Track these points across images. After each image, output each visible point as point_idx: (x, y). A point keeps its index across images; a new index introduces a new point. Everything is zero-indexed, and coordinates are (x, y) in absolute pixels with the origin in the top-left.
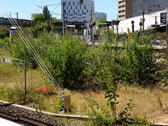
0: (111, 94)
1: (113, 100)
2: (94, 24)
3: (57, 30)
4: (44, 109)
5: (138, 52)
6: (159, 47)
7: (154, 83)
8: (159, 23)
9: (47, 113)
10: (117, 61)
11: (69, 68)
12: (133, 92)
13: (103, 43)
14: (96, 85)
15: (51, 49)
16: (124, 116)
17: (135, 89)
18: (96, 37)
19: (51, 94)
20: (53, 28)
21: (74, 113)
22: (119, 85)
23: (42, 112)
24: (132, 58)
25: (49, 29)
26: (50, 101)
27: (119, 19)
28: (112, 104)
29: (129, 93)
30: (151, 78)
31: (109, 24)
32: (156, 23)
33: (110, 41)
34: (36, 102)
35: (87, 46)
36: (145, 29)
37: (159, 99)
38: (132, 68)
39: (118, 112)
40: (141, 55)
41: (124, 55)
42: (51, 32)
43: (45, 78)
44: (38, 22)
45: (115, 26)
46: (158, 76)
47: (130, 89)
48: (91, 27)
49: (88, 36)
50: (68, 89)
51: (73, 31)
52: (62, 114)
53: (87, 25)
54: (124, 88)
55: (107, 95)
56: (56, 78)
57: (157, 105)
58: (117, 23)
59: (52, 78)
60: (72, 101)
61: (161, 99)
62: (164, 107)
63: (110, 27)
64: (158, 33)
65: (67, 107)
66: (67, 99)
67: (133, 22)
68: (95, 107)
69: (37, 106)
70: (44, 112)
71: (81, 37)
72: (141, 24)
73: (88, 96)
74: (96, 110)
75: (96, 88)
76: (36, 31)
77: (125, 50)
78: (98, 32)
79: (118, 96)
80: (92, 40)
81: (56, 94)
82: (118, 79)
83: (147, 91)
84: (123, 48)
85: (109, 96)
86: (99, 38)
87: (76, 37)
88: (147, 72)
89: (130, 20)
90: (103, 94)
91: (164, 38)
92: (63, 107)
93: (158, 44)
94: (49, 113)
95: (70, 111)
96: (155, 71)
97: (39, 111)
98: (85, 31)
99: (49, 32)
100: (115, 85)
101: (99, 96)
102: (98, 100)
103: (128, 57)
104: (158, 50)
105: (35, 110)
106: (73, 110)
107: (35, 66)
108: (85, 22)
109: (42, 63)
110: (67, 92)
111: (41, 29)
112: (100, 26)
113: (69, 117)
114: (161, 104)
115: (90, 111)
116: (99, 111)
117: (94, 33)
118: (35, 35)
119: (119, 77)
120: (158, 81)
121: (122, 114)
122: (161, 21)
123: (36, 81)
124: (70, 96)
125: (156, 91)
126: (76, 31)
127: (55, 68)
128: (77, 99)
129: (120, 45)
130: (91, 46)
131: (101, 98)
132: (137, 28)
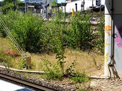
0: (60, 56)
1: (61, 60)
2: (48, 5)
3: (21, 9)
4: (12, 66)
5: (80, 26)
6: (95, 23)
7: (91, 48)
8: (95, 5)
9: (13, 69)
10: (64, 32)
11: (30, 37)
12: (76, 54)
13: (55, 20)
14: (49, 49)
15: (16, 23)
16: (69, 71)
17: (78, 52)
18: (49, 15)
19: (17, 56)
20: (18, 7)
21: (34, 69)
22: (66, 49)
23: (10, 68)
24: (75, 30)
25: (15, 8)
27: (67, 2)
28: (61, 63)
29: (73, 55)
30: (89, 45)
31: (59, 5)
32: (93, 5)
33: (60, 17)
34: (6, 62)
35: (43, 21)
36: (85, 9)
37: (94, 59)
38: (76, 37)
39: (65, 68)
40: (82, 28)
41: (69, 28)
42: (16, 11)
43: (12, 44)
44: (7, 3)
45: (63, 7)
46: (93, 43)
47: (74, 52)
48: (46, 7)
49: (44, 14)
51: (33, 10)
52: (24, 70)
53: (43, 6)
54: (70, 52)
55: (58, 56)
56: (20, 44)
57: (93, 63)
58: (65, 5)
59: (18, 44)
61: (96, 59)
62: (98, 65)
63: (60, 7)
64: (94, 12)
65: (28, 65)
66: (29, 60)
67: (76, 4)
68: (48, 65)
69: (6, 64)
70: (11, 69)
71: (39, 14)
72: (82, 6)
73: (43, 57)
74: (50, 67)
75: (49, 52)
76: (5, 10)
77: (71, 25)
78: (51, 11)
79: (65, 57)
80: (46, 17)
81: (20, 56)
82: (65, 45)
83: (85, 54)
84: (69, 23)
85: (59, 57)
86: (52, 15)
87: (35, 15)
88: (86, 40)
89: (75, 2)
90: (55, 56)
91: (99, 16)
92: (25, 65)
93: (94, 20)
94: (15, 70)
95: (31, 68)
96: (91, 40)
97: (7, 68)
98: (42, 10)
99: (15, 10)
100: (63, 49)
101: (52, 57)
102: (51, 60)
103: (72, 30)
104: (93, 25)
105: (5, 67)
106: (32, 67)
107: (4, 35)
108: (42, 3)
109: (10, 33)
111: (9, 8)
112: (53, 7)
114: (95, 63)
115: (45, 68)
116: (51, 68)
117: (48, 12)
118: (5, 12)
119: (66, 44)
120: (93, 47)
121: (68, 70)
122: (97, 4)
123: (5, 47)
124: (30, 58)
125: (92, 53)
126: (35, 10)
127: (19, 37)
128: (36, 59)
129: (67, 20)
130: (46, 21)
131: (53, 59)
132: (79, 9)
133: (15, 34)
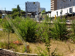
0: (47, 44)
1: (48, 47)
2: (40, 13)
3: (23, 15)
4: (17, 51)
5: (60, 25)
6: (69, 23)
7: (67, 39)
8: (69, 13)
9: (18, 53)
10: (50, 30)
11: (29, 33)
12: (57, 43)
13: (44, 22)
14: (41, 40)
15: (20, 24)
17: (58, 42)
18: (41, 19)
19: (21, 44)
20: (21, 14)
21: (31, 53)
22: (51, 40)
23: (17, 52)
24: (57, 28)
26: (20, 48)
27: (51, 11)
28: (48, 49)
29: (55, 44)
30: (66, 37)
31: (47, 13)
32: (68, 12)
33: (47, 20)
34: (14, 48)
36: (63, 15)
37: (69, 46)
38: (57, 33)
39: (51, 52)
40: (61, 27)
41: (53, 27)
43: (18, 37)
44: (15, 12)
45: (49, 14)
46: (68, 36)
47: (56, 42)
48: (39, 14)
49: (37, 18)
50: (28, 42)
51: (31, 16)
52: (25, 53)
53: (37, 13)
54: (53, 42)
55: (46, 45)
56: (23, 37)
57: (68, 49)
58: (50, 12)
59: (21, 37)
60: (30, 48)
61: (70, 46)
64: (69, 17)
65: (28, 50)
66: (28, 47)
67: (57, 12)
68: (40, 50)
69: (14, 50)
70: (17, 53)
71: (34, 18)
72: (61, 13)
73: (37, 45)
74: (41, 52)
76: (14, 16)
77: (54, 25)
78: (42, 16)
79: (51, 45)
80: (39, 20)
81: (23, 44)
82: (51, 38)
83: (63, 43)
84: (53, 24)
85: (47, 45)
86: (42, 19)
87: (32, 19)
88: (64, 34)
89: (56, 11)
90: (44, 44)
91: (71, 19)
92: (26, 50)
93: (68, 22)
94: (19, 53)
95: (29, 52)
96: (67, 34)
97: (15, 52)
98: (36, 16)
99: (20, 16)
100: (49, 40)
101: (42, 45)
102: (42, 47)
103: (55, 28)
104: (68, 25)
105: (13, 52)
106: (30, 52)
107: (13, 32)
108: (36, 12)
109: (16, 30)
110: (28, 43)
111: (16, 15)
112: (43, 14)
113: (28, 55)
114: (70, 49)
115: (38, 52)
116: (42, 52)
117: (40, 17)
118: (13, 18)
121: (52, 53)
122: (70, 12)
123: (13, 39)
124: (29, 45)
125: (68, 43)
126: (32, 16)
127: (22, 33)
128: (32, 46)
129: (52, 22)
130: (38, 23)
131: (43, 46)
132: (59, 15)
133: (20, 31)
